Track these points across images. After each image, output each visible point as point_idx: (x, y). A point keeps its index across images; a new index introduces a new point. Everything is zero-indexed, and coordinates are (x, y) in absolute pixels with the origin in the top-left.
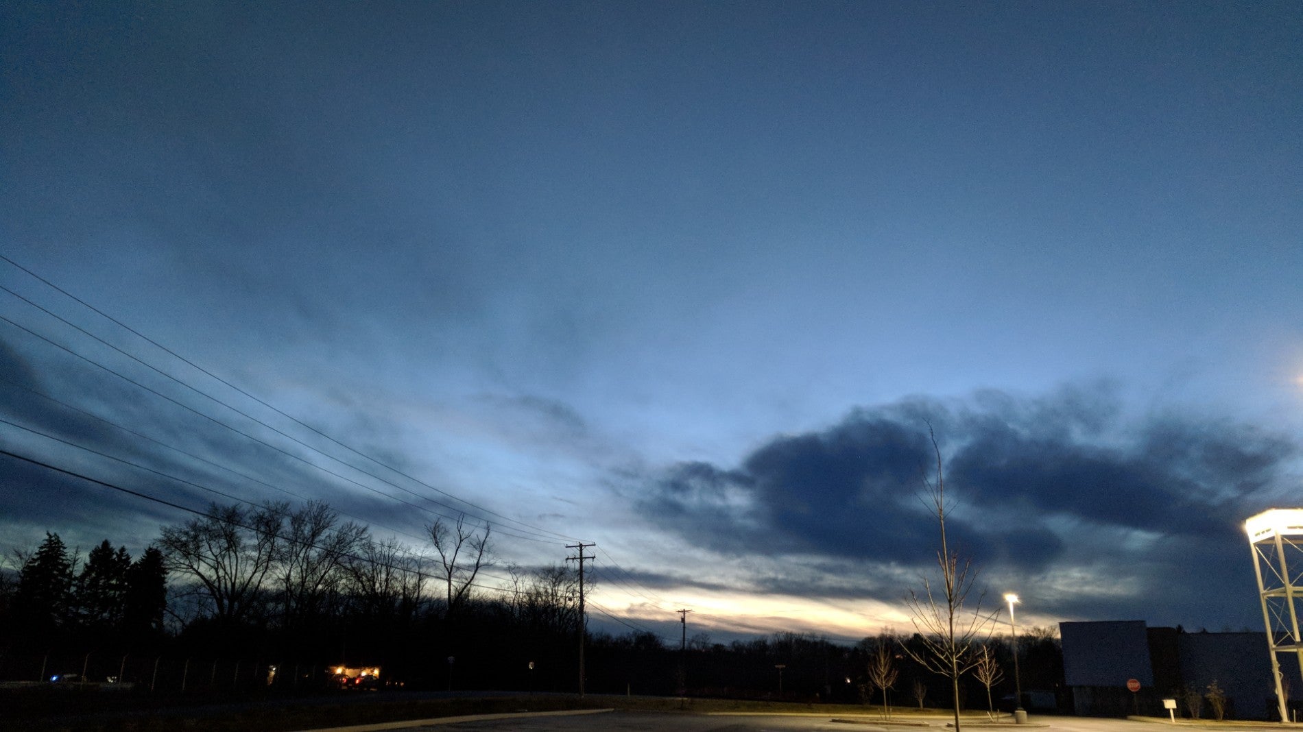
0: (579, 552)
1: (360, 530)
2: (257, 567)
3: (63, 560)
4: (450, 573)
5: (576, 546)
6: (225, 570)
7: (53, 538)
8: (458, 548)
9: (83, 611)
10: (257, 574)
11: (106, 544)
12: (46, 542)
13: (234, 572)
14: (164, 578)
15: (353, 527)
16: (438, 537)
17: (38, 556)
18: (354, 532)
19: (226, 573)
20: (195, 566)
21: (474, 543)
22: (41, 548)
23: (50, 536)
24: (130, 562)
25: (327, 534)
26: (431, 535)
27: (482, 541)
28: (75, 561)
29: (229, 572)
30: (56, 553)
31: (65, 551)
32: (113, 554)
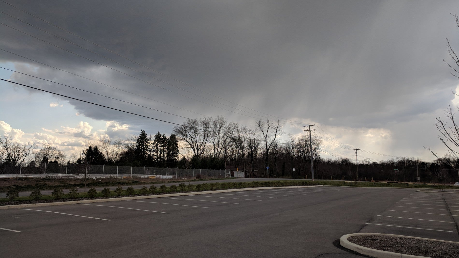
0: (309, 128)
1: (235, 124)
2: (204, 139)
3: (147, 138)
4: (266, 138)
5: (307, 126)
6: (195, 140)
7: (143, 132)
8: (268, 129)
9: (155, 154)
10: (204, 141)
11: (159, 133)
12: (141, 133)
13: (197, 140)
14: (177, 143)
15: (233, 124)
16: (261, 126)
17: (140, 137)
18: (233, 125)
19: (195, 141)
20: (186, 139)
21: (274, 128)
22: (140, 135)
23: (142, 131)
24: (166, 138)
25: (224, 127)
26: (258, 125)
27: (277, 127)
28: (151, 139)
29: (196, 141)
30: (145, 136)
31: (147, 135)
32: (161, 136)
